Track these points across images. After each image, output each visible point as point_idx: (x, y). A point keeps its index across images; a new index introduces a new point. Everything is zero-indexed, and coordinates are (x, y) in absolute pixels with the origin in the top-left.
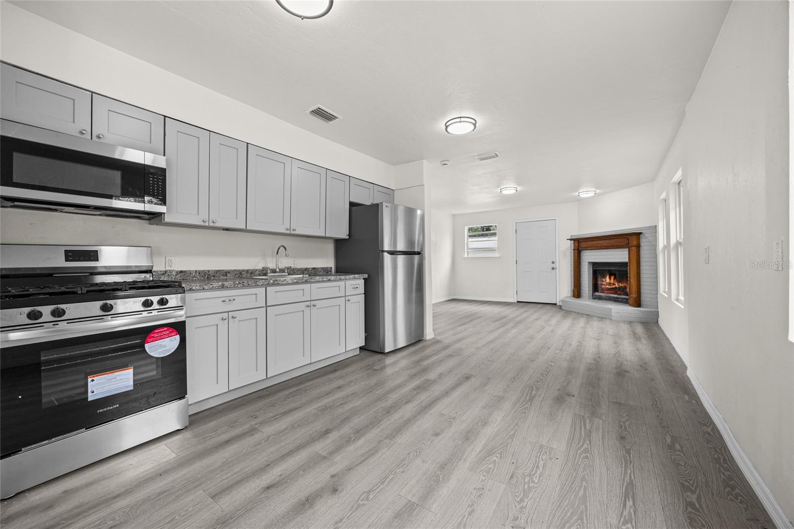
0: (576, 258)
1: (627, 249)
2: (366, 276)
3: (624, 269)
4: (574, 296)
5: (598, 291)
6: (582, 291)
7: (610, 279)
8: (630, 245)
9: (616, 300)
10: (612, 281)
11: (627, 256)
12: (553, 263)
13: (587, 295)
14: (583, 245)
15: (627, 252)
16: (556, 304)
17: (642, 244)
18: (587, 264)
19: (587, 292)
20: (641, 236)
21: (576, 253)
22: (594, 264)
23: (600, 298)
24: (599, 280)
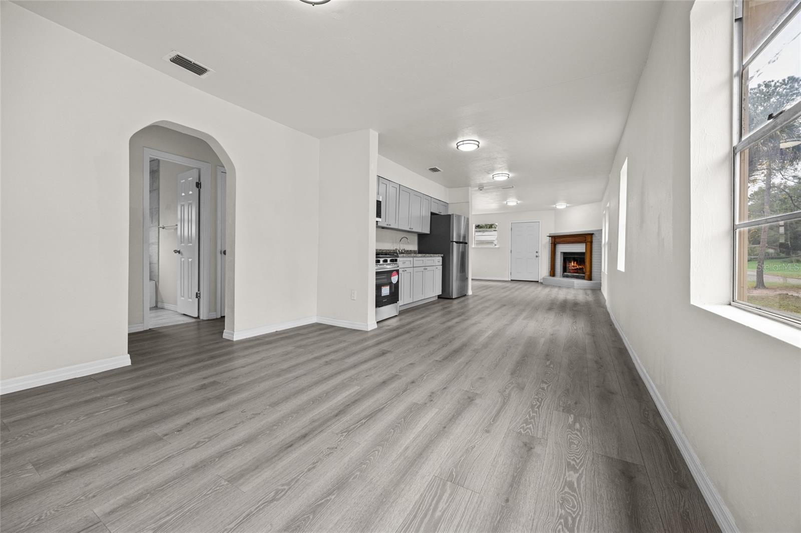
0: (553, 250)
1: (585, 244)
2: (442, 255)
3: (583, 257)
4: (551, 275)
5: (566, 272)
6: (556, 272)
7: (574, 263)
8: (587, 241)
9: (577, 277)
10: (575, 265)
11: (585, 248)
12: (537, 252)
13: (559, 274)
14: (557, 240)
15: (585, 246)
16: (538, 281)
17: (594, 241)
18: (559, 253)
19: (559, 272)
20: (593, 236)
21: (553, 246)
22: (565, 254)
23: (567, 276)
24: (567, 264)
